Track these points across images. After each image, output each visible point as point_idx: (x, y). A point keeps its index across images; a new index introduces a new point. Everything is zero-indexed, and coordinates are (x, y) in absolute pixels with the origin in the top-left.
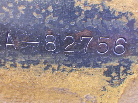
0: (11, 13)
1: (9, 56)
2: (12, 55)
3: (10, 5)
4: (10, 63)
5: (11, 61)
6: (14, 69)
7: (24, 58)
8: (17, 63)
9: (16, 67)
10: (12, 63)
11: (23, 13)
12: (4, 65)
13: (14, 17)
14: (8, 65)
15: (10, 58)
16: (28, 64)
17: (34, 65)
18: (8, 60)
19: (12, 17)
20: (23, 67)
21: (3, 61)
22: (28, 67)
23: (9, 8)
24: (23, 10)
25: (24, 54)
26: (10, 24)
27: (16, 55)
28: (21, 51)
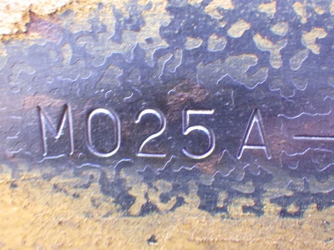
0: (277, 51)
1: (243, 182)
2: (254, 178)
3: (280, 29)
4: (244, 201)
5: (247, 196)
6: (253, 220)
7: (292, 187)
8: (266, 202)
9: (259, 212)
10: (251, 202)
11: (316, 50)
12: (224, 209)
13: (286, 63)
14: (235, 210)
15: (248, 188)
16: (299, 205)
17: (319, 208)
18: (240, 194)
19: (276, 65)
20: (283, 213)
21: (223, 196)
22: (298, 215)
23: (274, 38)
24: (317, 41)
25: (293, 174)
26: (265, 87)
27: (267, 179)
28: (285, 167)
